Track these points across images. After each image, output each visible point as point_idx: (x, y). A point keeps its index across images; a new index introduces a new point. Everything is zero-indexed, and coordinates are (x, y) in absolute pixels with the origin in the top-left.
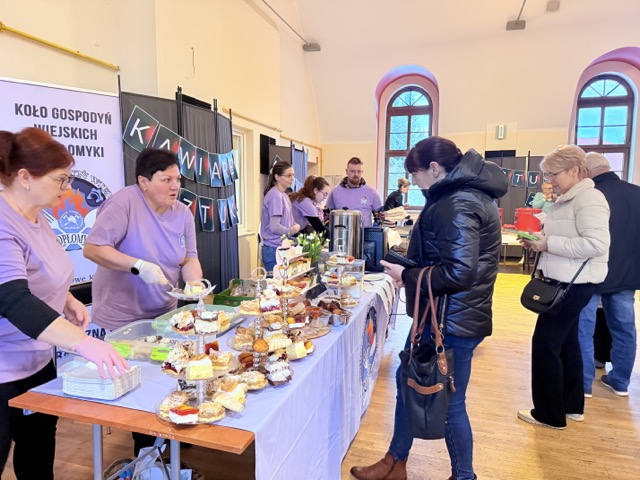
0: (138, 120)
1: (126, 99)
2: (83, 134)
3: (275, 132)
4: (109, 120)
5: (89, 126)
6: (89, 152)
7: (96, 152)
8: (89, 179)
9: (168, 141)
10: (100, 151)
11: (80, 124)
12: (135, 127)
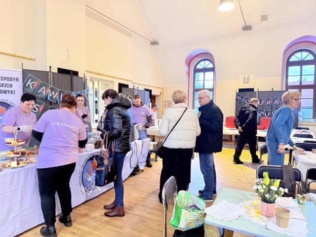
0: (30, 80)
1: (25, 72)
2: (6, 85)
3: (128, 82)
4: (17, 80)
5: (9, 82)
6: (9, 92)
7: (12, 92)
8: (8, 103)
9: (44, 88)
10: (13, 92)
11: (6, 82)
12: (29, 82)
